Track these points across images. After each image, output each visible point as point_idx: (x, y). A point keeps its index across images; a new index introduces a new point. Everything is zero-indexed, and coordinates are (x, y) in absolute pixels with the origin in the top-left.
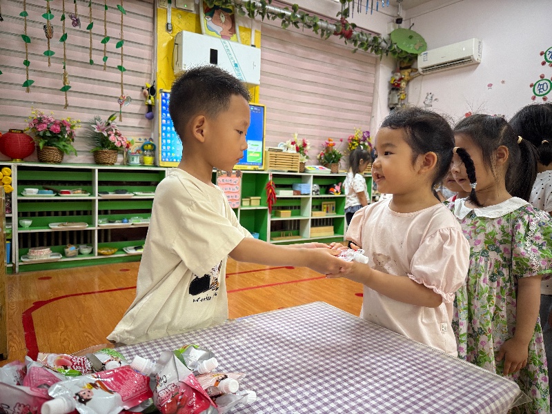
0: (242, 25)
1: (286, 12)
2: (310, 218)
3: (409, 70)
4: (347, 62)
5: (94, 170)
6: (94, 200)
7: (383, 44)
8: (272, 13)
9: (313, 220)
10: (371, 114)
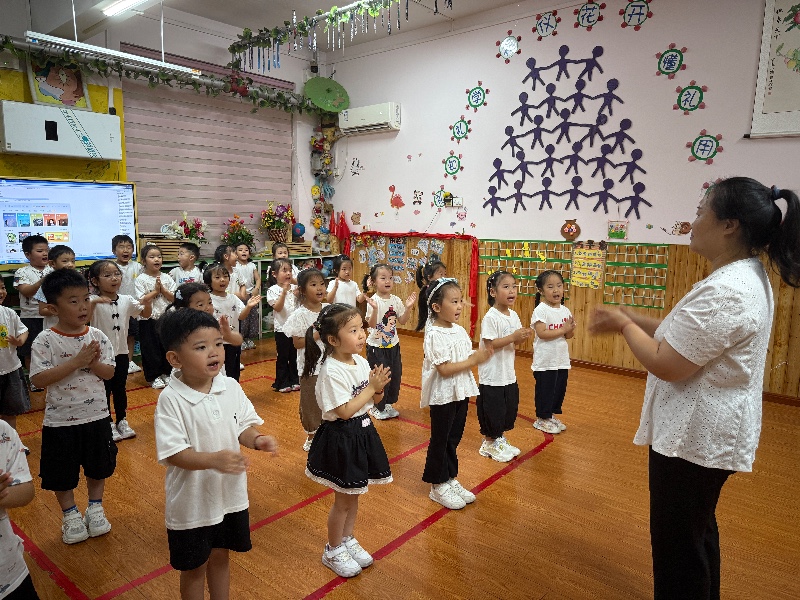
0: (93, 82)
1: (152, 70)
3: (333, 129)
4: (251, 120)
7: (292, 99)
8: (133, 70)
10: (291, 182)
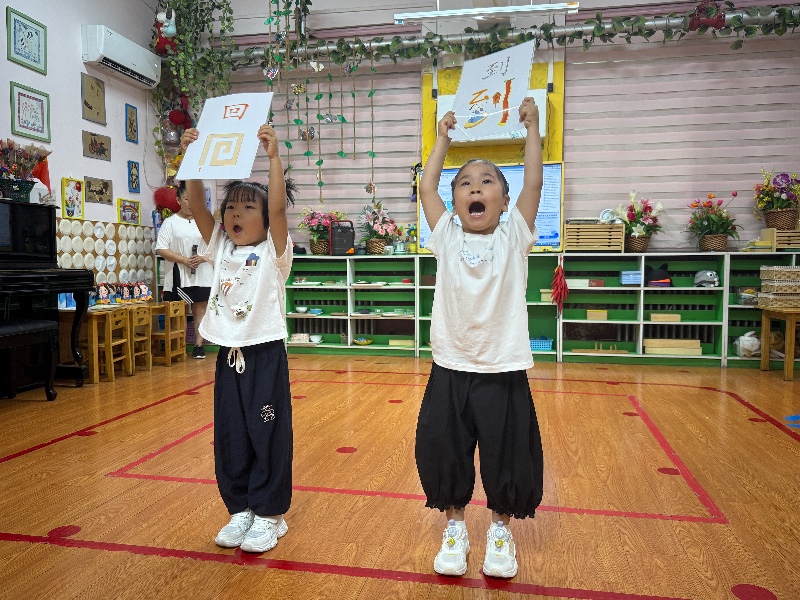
1: (586, 28)
2: (641, 322)
5: (345, 260)
6: (345, 291)
9: (645, 326)
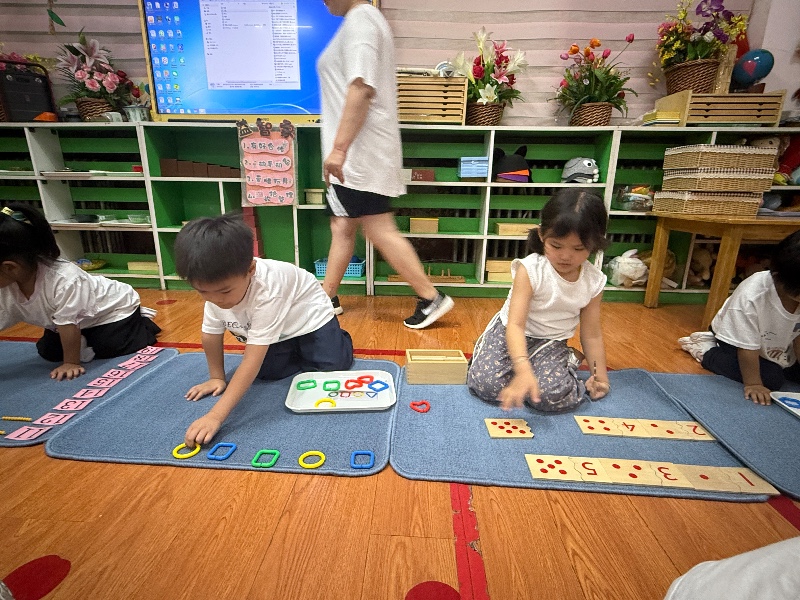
2: (485, 236)
9: (490, 242)
